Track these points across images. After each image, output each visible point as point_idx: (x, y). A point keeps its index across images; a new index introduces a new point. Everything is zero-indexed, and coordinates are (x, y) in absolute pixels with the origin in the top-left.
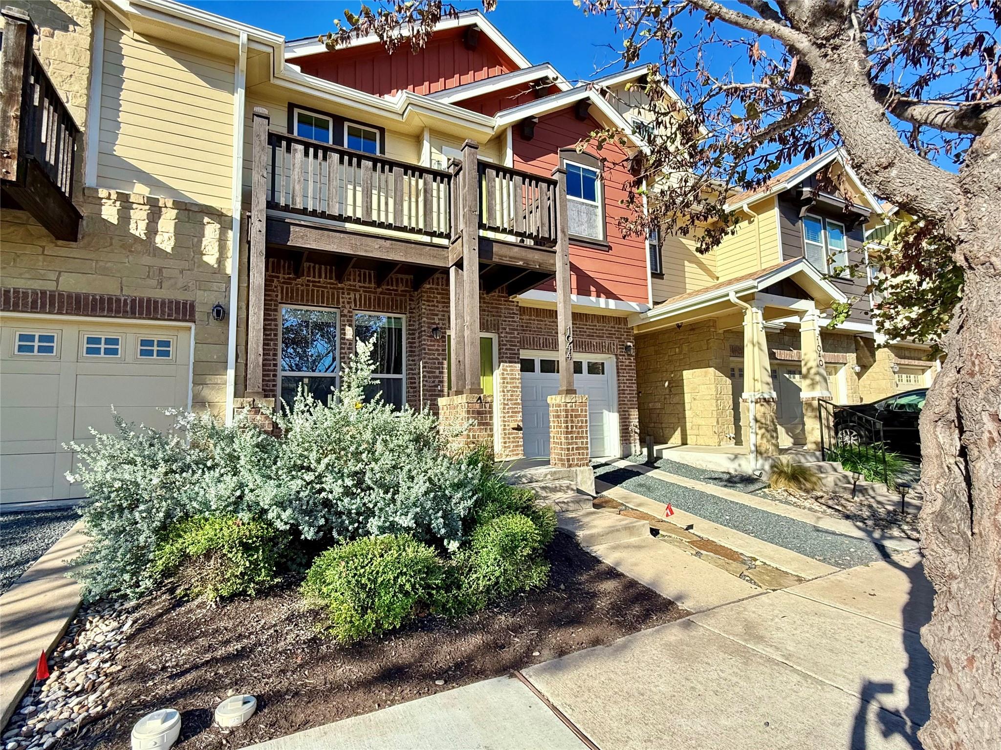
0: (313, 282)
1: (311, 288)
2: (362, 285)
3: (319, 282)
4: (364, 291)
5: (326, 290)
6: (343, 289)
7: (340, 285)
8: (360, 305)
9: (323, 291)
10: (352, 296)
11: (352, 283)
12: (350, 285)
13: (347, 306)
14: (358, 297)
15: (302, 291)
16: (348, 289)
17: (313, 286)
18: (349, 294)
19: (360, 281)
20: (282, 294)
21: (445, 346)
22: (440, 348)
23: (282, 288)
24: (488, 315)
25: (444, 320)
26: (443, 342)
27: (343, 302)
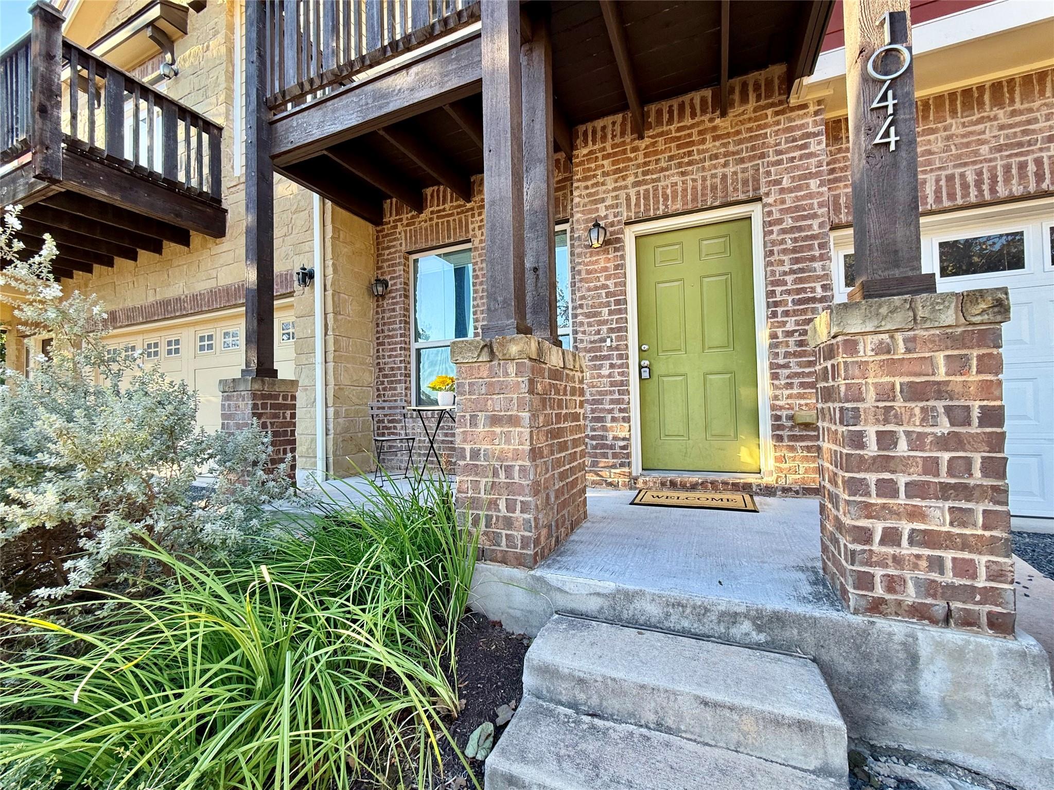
0: (439, 211)
1: (435, 221)
3: (444, 210)
5: (451, 219)
6: (472, 209)
7: (469, 205)
9: (448, 222)
13: (479, 233)
15: (426, 230)
16: (479, 207)
17: (438, 217)
20: (406, 239)
21: (623, 257)
22: (611, 265)
23: (405, 232)
24: (725, 165)
25: (617, 206)
26: (616, 250)
27: (474, 229)
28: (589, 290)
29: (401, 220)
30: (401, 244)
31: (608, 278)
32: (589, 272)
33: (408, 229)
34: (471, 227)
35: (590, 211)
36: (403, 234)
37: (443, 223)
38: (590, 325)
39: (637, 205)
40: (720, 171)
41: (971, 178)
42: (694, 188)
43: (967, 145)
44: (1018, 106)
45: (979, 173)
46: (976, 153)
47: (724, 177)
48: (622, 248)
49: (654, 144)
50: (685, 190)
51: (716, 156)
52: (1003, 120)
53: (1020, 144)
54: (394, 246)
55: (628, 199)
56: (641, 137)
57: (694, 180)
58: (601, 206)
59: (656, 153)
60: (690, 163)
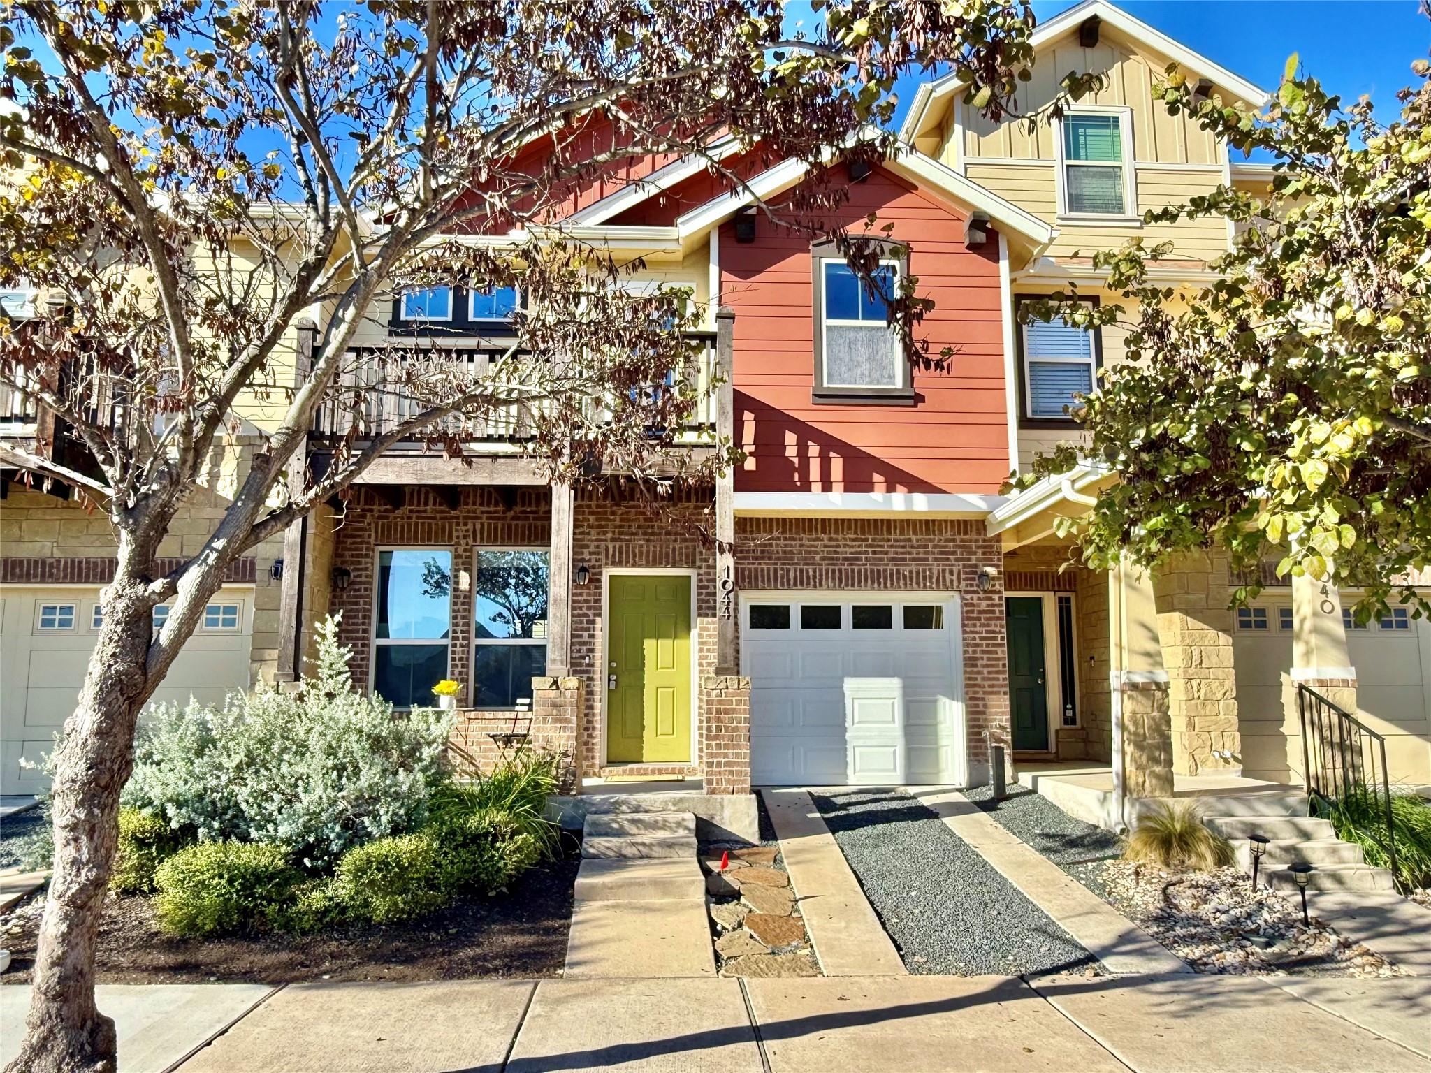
0: (418, 512)
1: (414, 520)
2: (485, 509)
3: (425, 511)
4: (488, 518)
5: (433, 522)
6: (457, 518)
7: (453, 513)
8: (482, 539)
9: (430, 525)
10: (470, 527)
11: (471, 508)
12: (469, 511)
13: (463, 542)
14: (478, 527)
15: (403, 527)
16: (465, 518)
17: (418, 518)
18: (466, 524)
19: (482, 504)
20: (376, 532)
21: (600, 594)
22: (592, 598)
23: (377, 524)
24: (676, 541)
25: (598, 554)
26: (596, 588)
27: (458, 537)
29: (371, 511)
30: (370, 536)
31: (589, 608)
33: (380, 522)
34: (455, 534)
36: (373, 526)
37: (423, 524)
38: (572, 644)
39: (614, 555)
40: (672, 544)
41: (811, 573)
42: (654, 552)
43: (810, 552)
44: (833, 536)
45: (814, 571)
46: (814, 558)
47: (674, 549)
48: (600, 587)
49: (627, 513)
50: (648, 552)
51: (668, 533)
52: (826, 542)
53: (832, 559)
54: (360, 536)
55: (607, 550)
56: (618, 505)
57: (654, 547)
58: (586, 551)
59: (629, 520)
60: (653, 534)
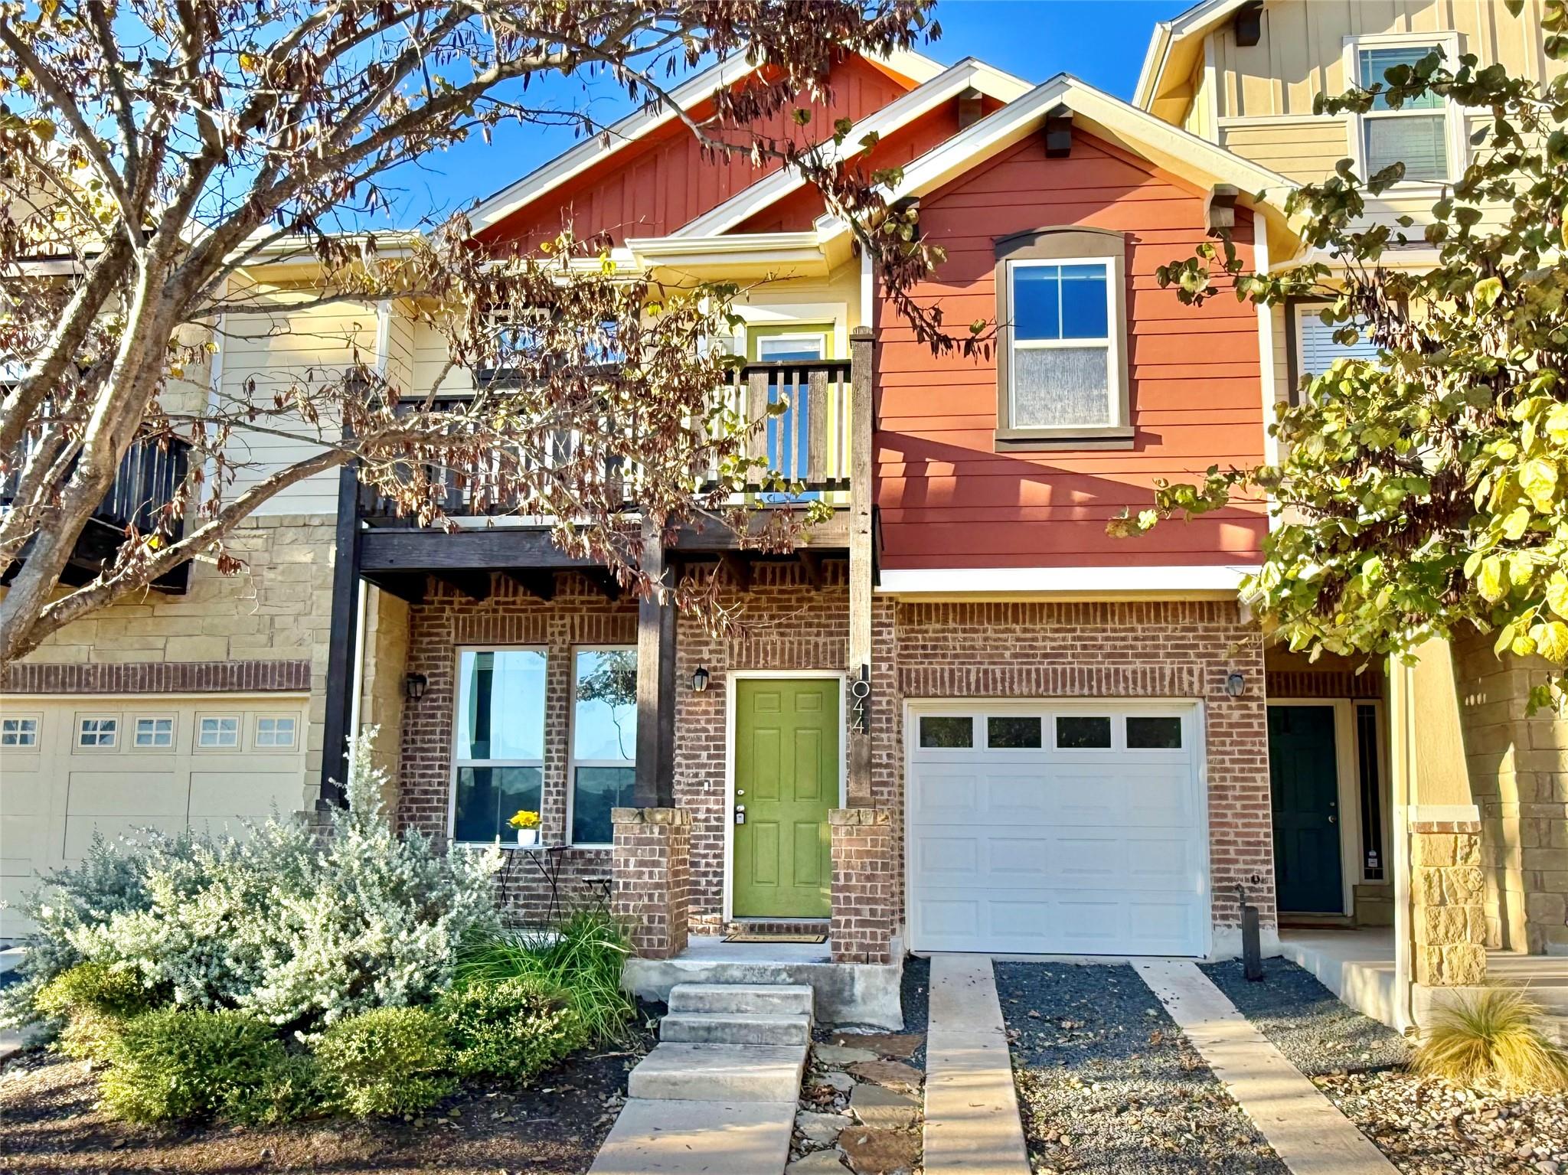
0: (507, 603)
1: (501, 613)
2: (585, 598)
3: (514, 603)
4: (589, 610)
5: (523, 615)
6: (551, 609)
7: (548, 604)
8: (581, 635)
9: (519, 619)
10: (567, 621)
11: (568, 597)
12: (565, 602)
13: (559, 639)
14: (577, 621)
15: (487, 622)
16: (563, 609)
17: (505, 610)
18: (562, 618)
19: (581, 593)
20: (457, 628)
21: (723, 703)
22: (712, 709)
23: (457, 620)
24: (818, 634)
25: (720, 652)
26: (718, 695)
28: (688, 731)
29: (451, 603)
30: (449, 634)
31: (708, 721)
32: (689, 713)
33: (461, 616)
34: (549, 630)
35: (694, 652)
36: (452, 621)
37: (511, 619)
38: (688, 767)
39: (740, 655)
40: (813, 639)
41: (998, 675)
45: (1003, 672)
47: (816, 645)
48: (724, 695)
49: (757, 600)
50: (783, 650)
51: (810, 625)
52: (1019, 634)
54: (437, 635)
55: (731, 647)
56: (746, 590)
57: (791, 643)
58: (705, 649)
59: (758, 609)
60: (788, 626)
